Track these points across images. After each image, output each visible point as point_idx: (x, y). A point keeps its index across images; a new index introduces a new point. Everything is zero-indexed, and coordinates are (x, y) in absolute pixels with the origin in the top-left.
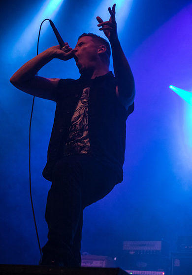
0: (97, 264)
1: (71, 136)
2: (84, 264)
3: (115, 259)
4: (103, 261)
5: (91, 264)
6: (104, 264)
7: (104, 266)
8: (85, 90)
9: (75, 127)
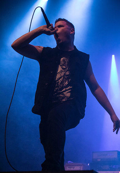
0: (77, 168)
1: (55, 90)
2: (69, 169)
3: (88, 164)
4: (81, 166)
5: (73, 168)
6: (82, 168)
7: (82, 169)
8: (62, 59)
9: (58, 84)
